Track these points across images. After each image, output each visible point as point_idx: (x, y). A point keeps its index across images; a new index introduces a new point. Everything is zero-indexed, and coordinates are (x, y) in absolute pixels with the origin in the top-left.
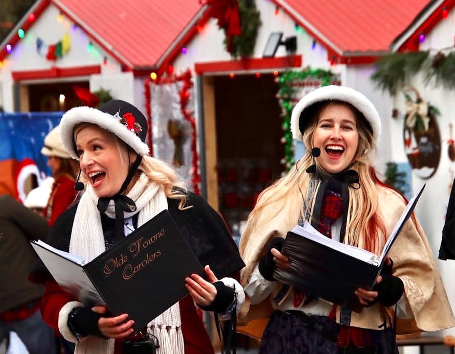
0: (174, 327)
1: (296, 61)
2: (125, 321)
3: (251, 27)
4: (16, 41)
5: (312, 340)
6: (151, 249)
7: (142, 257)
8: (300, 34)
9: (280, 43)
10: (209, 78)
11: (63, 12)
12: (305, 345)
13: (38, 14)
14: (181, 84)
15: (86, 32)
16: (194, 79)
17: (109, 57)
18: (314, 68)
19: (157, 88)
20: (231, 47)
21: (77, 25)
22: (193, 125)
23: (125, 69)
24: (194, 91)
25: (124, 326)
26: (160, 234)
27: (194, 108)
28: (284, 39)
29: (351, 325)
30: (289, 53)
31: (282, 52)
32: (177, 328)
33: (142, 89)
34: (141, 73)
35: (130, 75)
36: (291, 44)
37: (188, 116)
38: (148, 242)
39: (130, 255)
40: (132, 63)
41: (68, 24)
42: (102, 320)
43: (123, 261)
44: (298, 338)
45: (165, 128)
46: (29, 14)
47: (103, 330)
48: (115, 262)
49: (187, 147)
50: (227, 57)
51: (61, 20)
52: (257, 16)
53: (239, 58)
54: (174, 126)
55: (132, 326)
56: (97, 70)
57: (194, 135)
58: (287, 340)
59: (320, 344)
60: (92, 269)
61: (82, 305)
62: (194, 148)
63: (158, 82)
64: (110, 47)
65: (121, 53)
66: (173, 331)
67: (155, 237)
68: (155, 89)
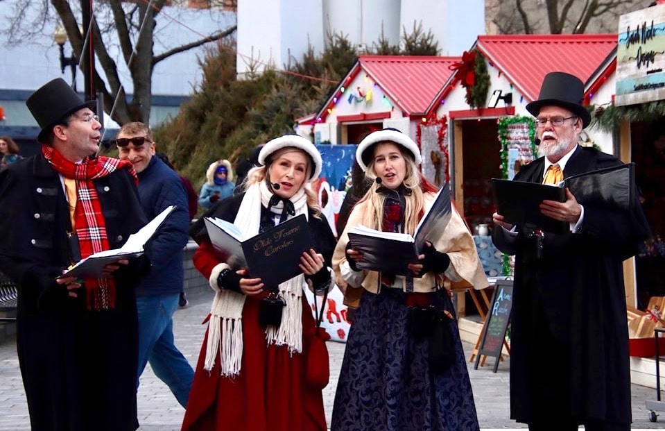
0: (297, 296)
1: (510, 111)
2: (258, 283)
3: (483, 86)
4: (340, 96)
5: (390, 305)
6: (287, 239)
7: (280, 243)
8: (513, 91)
9: (500, 97)
10: (458, 121)
11: (368, 75)
12: (385, 308)
13: (354, 77)
14: (441, 125)
15: (382, 89)
16: (448, 123)
17: (395, 106)
18: (521, 116)
19: (426, 128)
20: (470, 100)
21: (376, 84)
22: (447, 156)
23: (404, 115)
24: (448, 131)
25: (257, 287)
26: (296, 229)
27: (447, 142)
28: (503, 95)
29: (415, 291)
30: (507, 105)
31: (502, 104)
32: (299, 297)
33: (415, 130)
34: (415, 118)
35: (407, 119)
36: (508, 98)
37: (443, 149)
38: (287, 234)
39: (274, 240)
40: (409, 111)
41: (372, 83)
42: (242, 280)
43: (268, 243)
44: (382, 303)
45: (429, 158)
46: (348, 78)
47: (242, 287)
48: (263, 243)
49: (442, 170)
50: (467, 107)
51: (367, 80)
52: (488, 78)
53: (476, 108)
54: (434, 155)
55: (262, 288)
56: (388, 115)
57: (447, 162)
58: (373, 305)
59: (396, 308)
60: (247, 245)
61: (229, 268)
62: (447, 172)
63: (425, 124)
64: (396, 100)
65: (403, 104)
66: (296, 298)
67: (292, 230)
68: (424, 128)
